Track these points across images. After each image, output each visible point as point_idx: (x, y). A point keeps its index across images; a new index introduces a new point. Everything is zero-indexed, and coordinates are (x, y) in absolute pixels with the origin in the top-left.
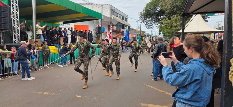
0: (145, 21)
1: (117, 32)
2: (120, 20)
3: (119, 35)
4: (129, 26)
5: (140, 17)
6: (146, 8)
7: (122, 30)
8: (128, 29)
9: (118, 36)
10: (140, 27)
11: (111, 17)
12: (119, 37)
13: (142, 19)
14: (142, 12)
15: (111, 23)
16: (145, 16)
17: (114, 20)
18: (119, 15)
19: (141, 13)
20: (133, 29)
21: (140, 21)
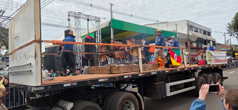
0: (236, 33)
1: (197, 49)
2: (201, 35)
3: (201, 52)
4: (213, 41)
5: (228, 29)
6: (234, 18)
7: (204, 46)
8: (213, 44)
9: (199, 54)
10: (230, 41)
11: (189, 34)
12: (201, 54)
13: (231, 32)
14: (231, 24)
15: (189, 39)
16: (234, 28)
17: (193, 36)
18: (199, 30)
19: (229, 24)
20: (219, 44)
21: (229, 34)
